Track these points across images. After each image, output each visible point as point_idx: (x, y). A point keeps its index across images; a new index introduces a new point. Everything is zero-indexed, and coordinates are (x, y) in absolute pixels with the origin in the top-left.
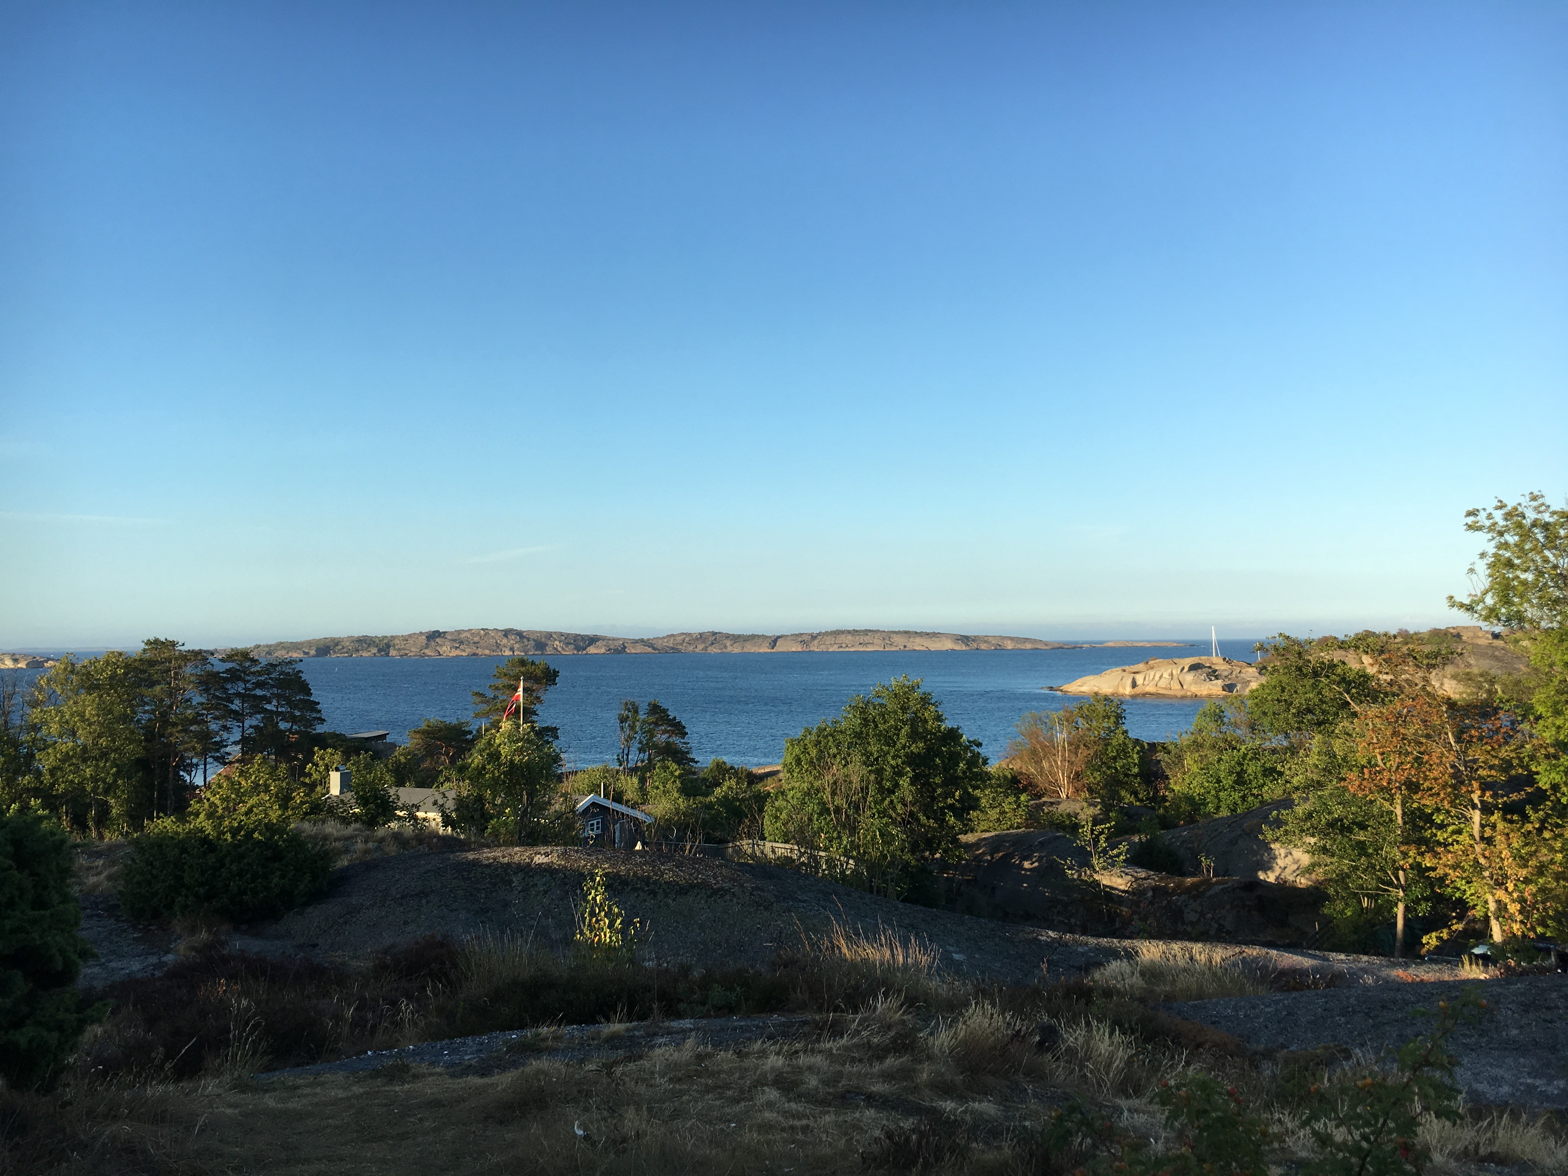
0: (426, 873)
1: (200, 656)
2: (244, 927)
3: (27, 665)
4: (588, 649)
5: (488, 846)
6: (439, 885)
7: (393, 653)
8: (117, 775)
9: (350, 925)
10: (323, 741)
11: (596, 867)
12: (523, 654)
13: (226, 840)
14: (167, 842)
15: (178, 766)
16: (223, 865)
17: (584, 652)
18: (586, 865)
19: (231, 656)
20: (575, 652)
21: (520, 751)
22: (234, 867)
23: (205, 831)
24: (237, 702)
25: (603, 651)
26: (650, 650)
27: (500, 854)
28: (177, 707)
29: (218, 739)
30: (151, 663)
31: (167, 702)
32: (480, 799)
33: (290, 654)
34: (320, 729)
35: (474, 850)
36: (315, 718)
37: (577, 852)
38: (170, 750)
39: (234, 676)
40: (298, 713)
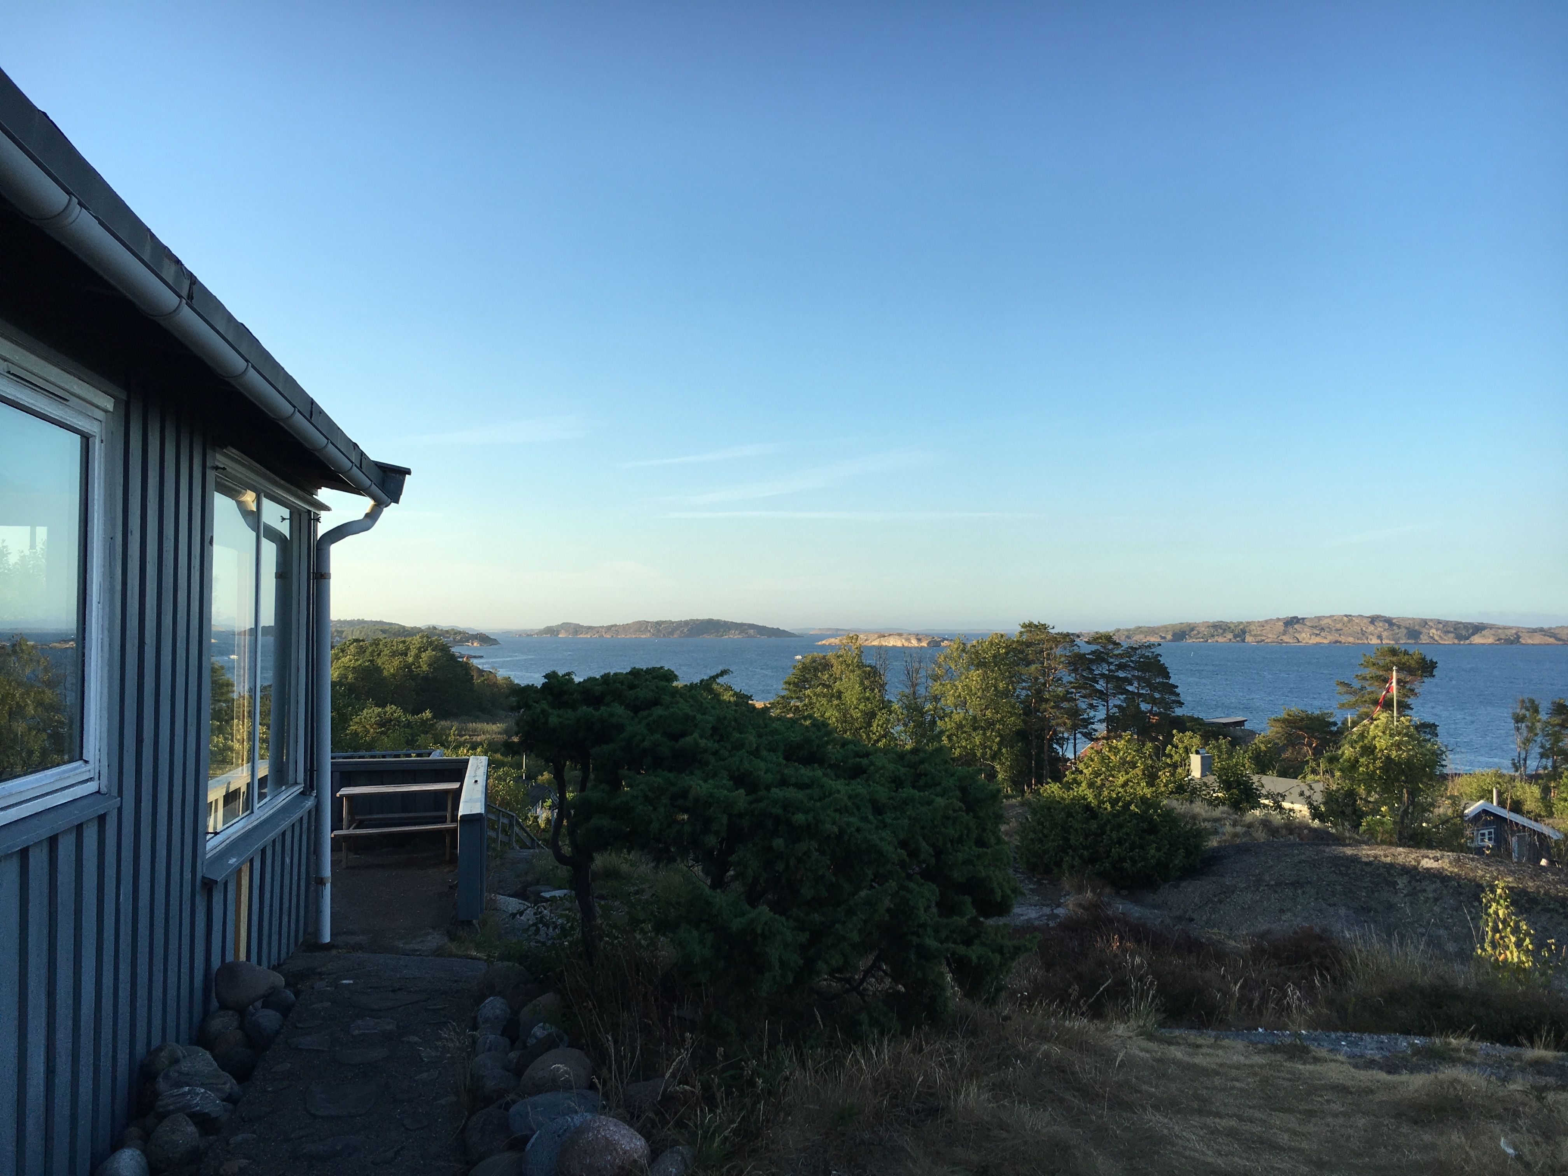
0: (1300, 862)
1: (1068, 638)
2: (1124, 892)
3: (928, 644)
4: (1472, 639)
5: (1366, 843)
6: (1315, 878)
7: (1248, 639)
8: (1000, 744)
9: (1225, 904)
10: (1182, 724)
11: (1497, 878)
12: (1393, 642)
13: (1106, 809)
14: (1054, 805)
15: (1051, 739)
16: (1103, 833)
17: (1468, 642)
18: (1484, 876)
19: (1096, 639)
20: (1456, 641)
21: (1398, 746)
22: (1114, 835)
23: (1087, 799)
24: (1101, 682)
25: (1491, 640)
26: (1552, 640)
27: (1382, 853)
28: (1050, 686)
29: (1085, 716)
30: (1029, 644)
31: (1042, 680)
32: (1351, 794)
33: (1148, 638)
34: (1179, 712)
35: (1350, 845)
36: (1174, 702)
37: (1473, 860)
38: (1045, 725)
39: (1100, 657)
40: (1157, 695)
